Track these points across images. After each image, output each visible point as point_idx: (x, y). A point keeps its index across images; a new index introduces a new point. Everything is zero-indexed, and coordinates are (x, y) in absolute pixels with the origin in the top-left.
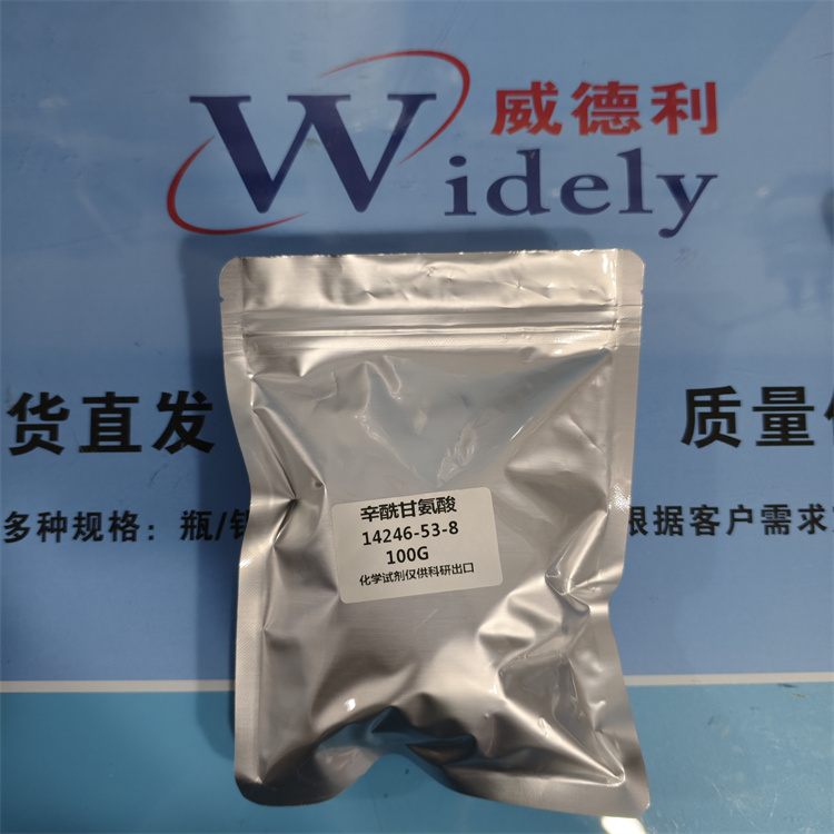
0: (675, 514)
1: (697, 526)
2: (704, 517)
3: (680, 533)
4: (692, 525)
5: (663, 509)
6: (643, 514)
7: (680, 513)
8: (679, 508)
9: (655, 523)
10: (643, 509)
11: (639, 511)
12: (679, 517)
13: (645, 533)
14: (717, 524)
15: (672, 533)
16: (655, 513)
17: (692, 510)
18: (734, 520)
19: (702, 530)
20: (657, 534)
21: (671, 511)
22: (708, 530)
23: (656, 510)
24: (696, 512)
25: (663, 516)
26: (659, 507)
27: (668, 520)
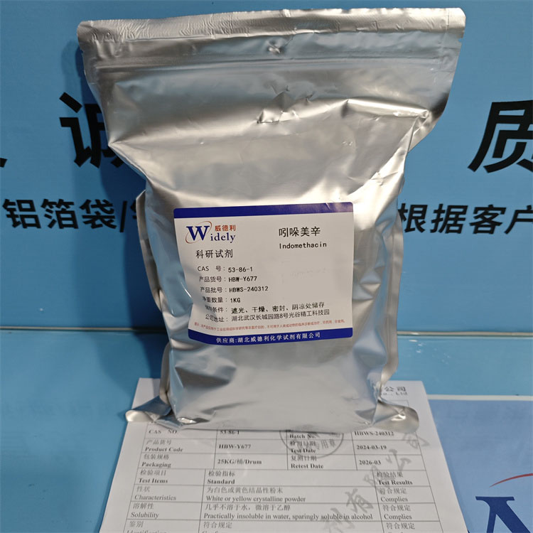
0: (458, 214)
1: (477, 225)
2: (488, 217)
3: (459, 231)
4: (472, 224)
5: (445, 208)
6: (424, 213)
7: (464, 213)
8: (465, 208)
9: (433, 221)
10: (425, 207)
11: (421, 209)
12: (461, 216)
13: (422, 230)
14: (499, 224)
15: (448, 231)
16: (435, 212)
17: (477, 210)
18: (515, 220)
19: (480, 229)
20: (433, 231)
21: (453, 210)
22: (489, 229)
23: (437, 208)
24: (480, 212)
25: (443, 216)
26: (441, 206)
27: (448, 218)
